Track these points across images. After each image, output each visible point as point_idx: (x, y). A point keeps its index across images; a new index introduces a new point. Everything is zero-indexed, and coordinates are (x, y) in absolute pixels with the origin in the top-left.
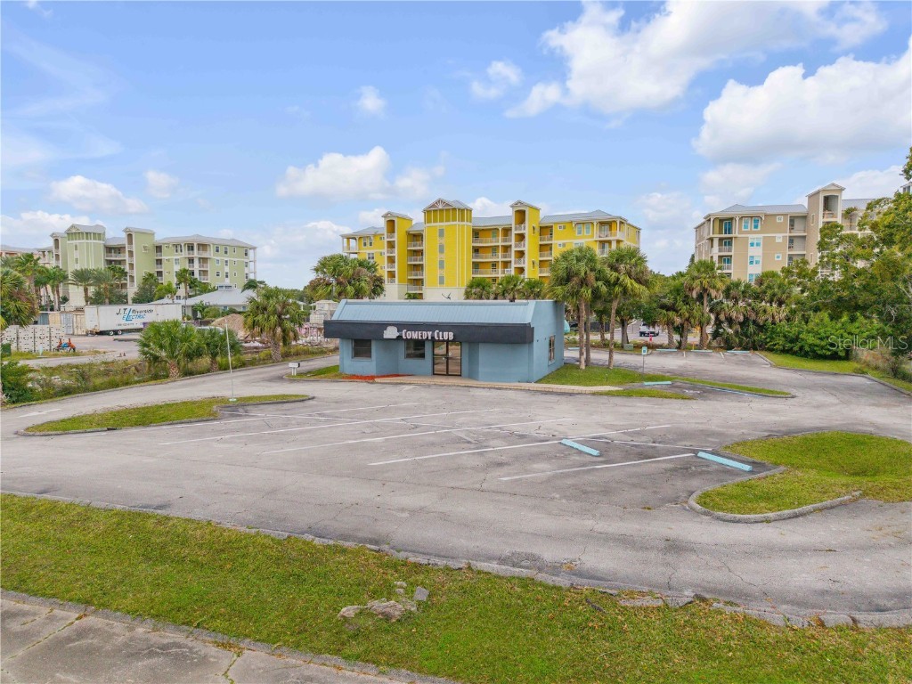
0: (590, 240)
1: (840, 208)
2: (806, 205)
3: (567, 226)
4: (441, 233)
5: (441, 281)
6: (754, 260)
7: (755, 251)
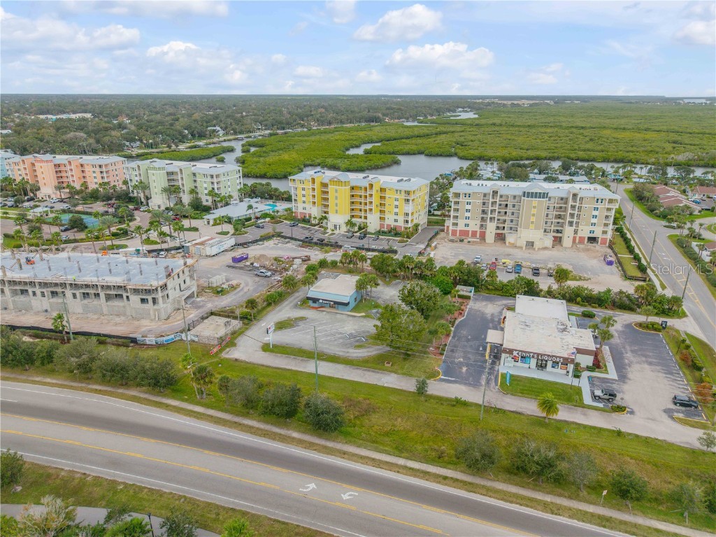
0: (401, 197)
1: (499, 195)
3: (392, 190)
4: (336, 191)
5: (337, 212)
6: (468, 211)
7: (468, 207)
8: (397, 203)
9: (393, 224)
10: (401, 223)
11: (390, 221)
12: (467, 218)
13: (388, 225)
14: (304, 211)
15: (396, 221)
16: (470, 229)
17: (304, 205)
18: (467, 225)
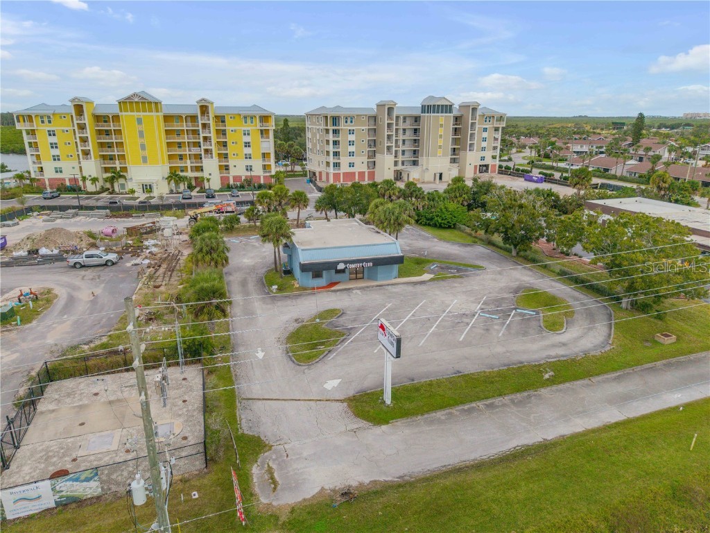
0: (254, 128)
1: (395, 113)
2: (375, 110)
3: (237, 117)
4: (139, 121)
5: (145, 160)
6: (351, 143)
7: (352, 137)
8: (247, 139)
9: (244, 174)
10: (258, 171)
11: (238, 169)
12: (352, 154)
13: (236, 178)
14: (59, 176)
15: (249, 168)
16: (356, 170)
17: (58, 164)
18: (352, 165)
